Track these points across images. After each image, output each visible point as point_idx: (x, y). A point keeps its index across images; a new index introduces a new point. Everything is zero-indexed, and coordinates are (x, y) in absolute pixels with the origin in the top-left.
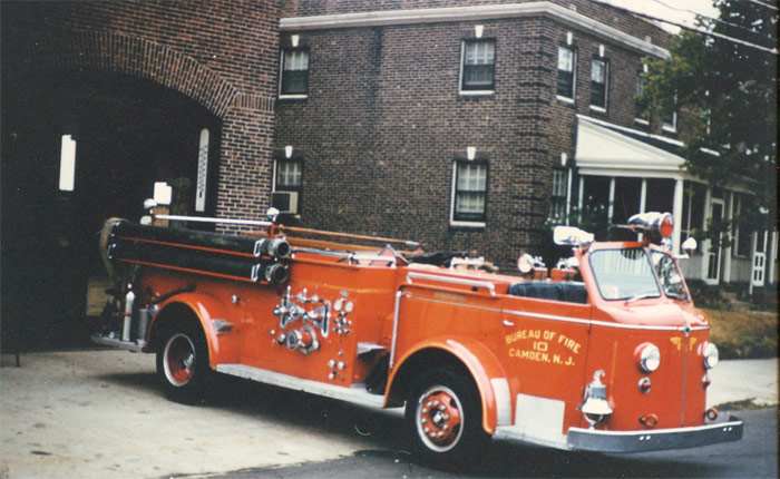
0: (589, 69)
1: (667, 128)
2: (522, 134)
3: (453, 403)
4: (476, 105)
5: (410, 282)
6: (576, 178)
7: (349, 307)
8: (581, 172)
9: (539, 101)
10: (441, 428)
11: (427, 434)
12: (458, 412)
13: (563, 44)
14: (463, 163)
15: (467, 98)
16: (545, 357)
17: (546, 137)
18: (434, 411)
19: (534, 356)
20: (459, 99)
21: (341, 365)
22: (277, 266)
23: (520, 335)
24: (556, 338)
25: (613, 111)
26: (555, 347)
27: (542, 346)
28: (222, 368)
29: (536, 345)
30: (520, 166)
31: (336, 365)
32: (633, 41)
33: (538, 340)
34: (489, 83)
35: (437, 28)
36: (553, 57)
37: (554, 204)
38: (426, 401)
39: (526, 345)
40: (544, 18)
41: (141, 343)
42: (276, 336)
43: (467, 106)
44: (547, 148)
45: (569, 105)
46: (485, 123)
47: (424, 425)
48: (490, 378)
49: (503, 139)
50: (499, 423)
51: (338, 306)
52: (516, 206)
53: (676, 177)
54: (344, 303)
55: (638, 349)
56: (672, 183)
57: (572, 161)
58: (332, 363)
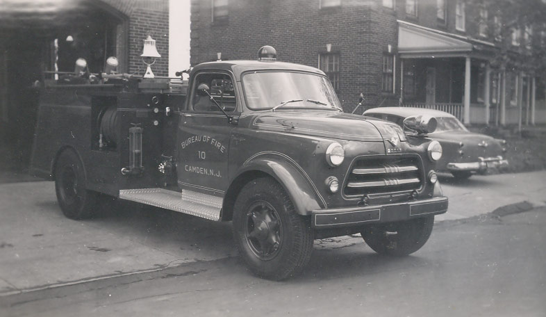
2: (361, 33)
4: (330, 17)
6: (399, 60)
8: (402, 57)
14: (324, 54)
17: (377, 34)
30: (360, 54)
37: (385, 78)
44: (377, 41)
45: (392, 14)
46: (336, 28)
49: (348, 37)
52: (359, 79)
53: (465, 56)
56: (464, 60)
57: (395, 50)
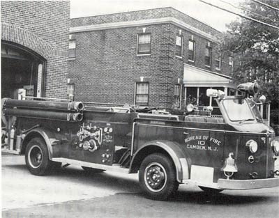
0: (188, 44)
1: (217, 69)
2: (162, 71)
3: (161, 170)
4: (143, 60)
5: (138, 117)
7: (111, 130)
8: (185, 86)
9: (169, 57)
10: (156, 182)
11: (150, 185)
12: (164, 174)
13: (178, 34)
14: (139, 83)
15: (140, 57)
16: (204, 148)
17: (172, 71)
18: (153, 174)
19: (198, 148)
20: (137, 57)
21: (108, 156)
22: (78, 114)
23: (192, 138)
24: (209, 139)
25: (196, 62)
26: (208, 143)
27: (202, 143)
28: (54, 159)
29: (200, 143)
30: (162, 83)
31: (105, 156)
32: (204, 34)
33: (200, 140)
34: (148, 51)
35: (127, 29)
36: (174, 40)
37: (175, 98)
38: (149, 169)
39: (194, 142)
40: (170, 23)
41: (19, 150)
42: (78, 145)
43: (140, 60)
44: (172, 76)
45: (180, 59)
46: (147, 67)
47: (148, 180)
48: (179, 158)
49: (155, 73)
50: (184, 178)
51: (106, 130)
52: (161, 99)
53: (224, 86)
54: (108, 129)
55: (248, 143)
57: (182, 82)
58: (104, 155)
